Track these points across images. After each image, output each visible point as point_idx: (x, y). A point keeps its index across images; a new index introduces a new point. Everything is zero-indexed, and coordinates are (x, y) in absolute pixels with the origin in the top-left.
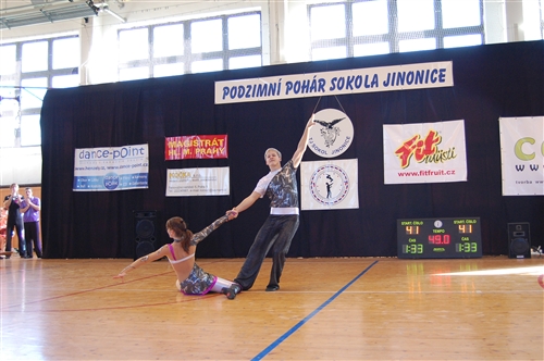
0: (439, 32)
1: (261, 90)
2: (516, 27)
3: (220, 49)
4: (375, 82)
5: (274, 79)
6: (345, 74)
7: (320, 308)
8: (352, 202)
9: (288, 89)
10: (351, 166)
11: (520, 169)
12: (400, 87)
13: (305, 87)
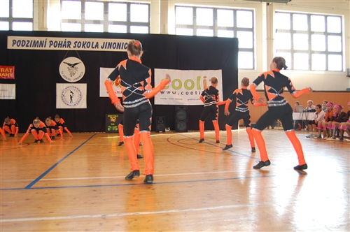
0: (128, 23)
1: (35, 44)
2: (164, 26)
3: (8, 16)
4: (97, 46)
5: (43, 39)
6: (82, 40)
7: (66, 157)
8: (83, 105)
9: (51, 45)
10: (83, 87)
11: (162, 93)
12: (109, 50)
13: (60, 44)
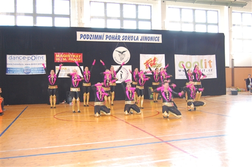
1: (96, 37)
4: (137, 39)
5: (101, 34)
6: (128, 35)
11: (180, 71)
13: (113, 38)
